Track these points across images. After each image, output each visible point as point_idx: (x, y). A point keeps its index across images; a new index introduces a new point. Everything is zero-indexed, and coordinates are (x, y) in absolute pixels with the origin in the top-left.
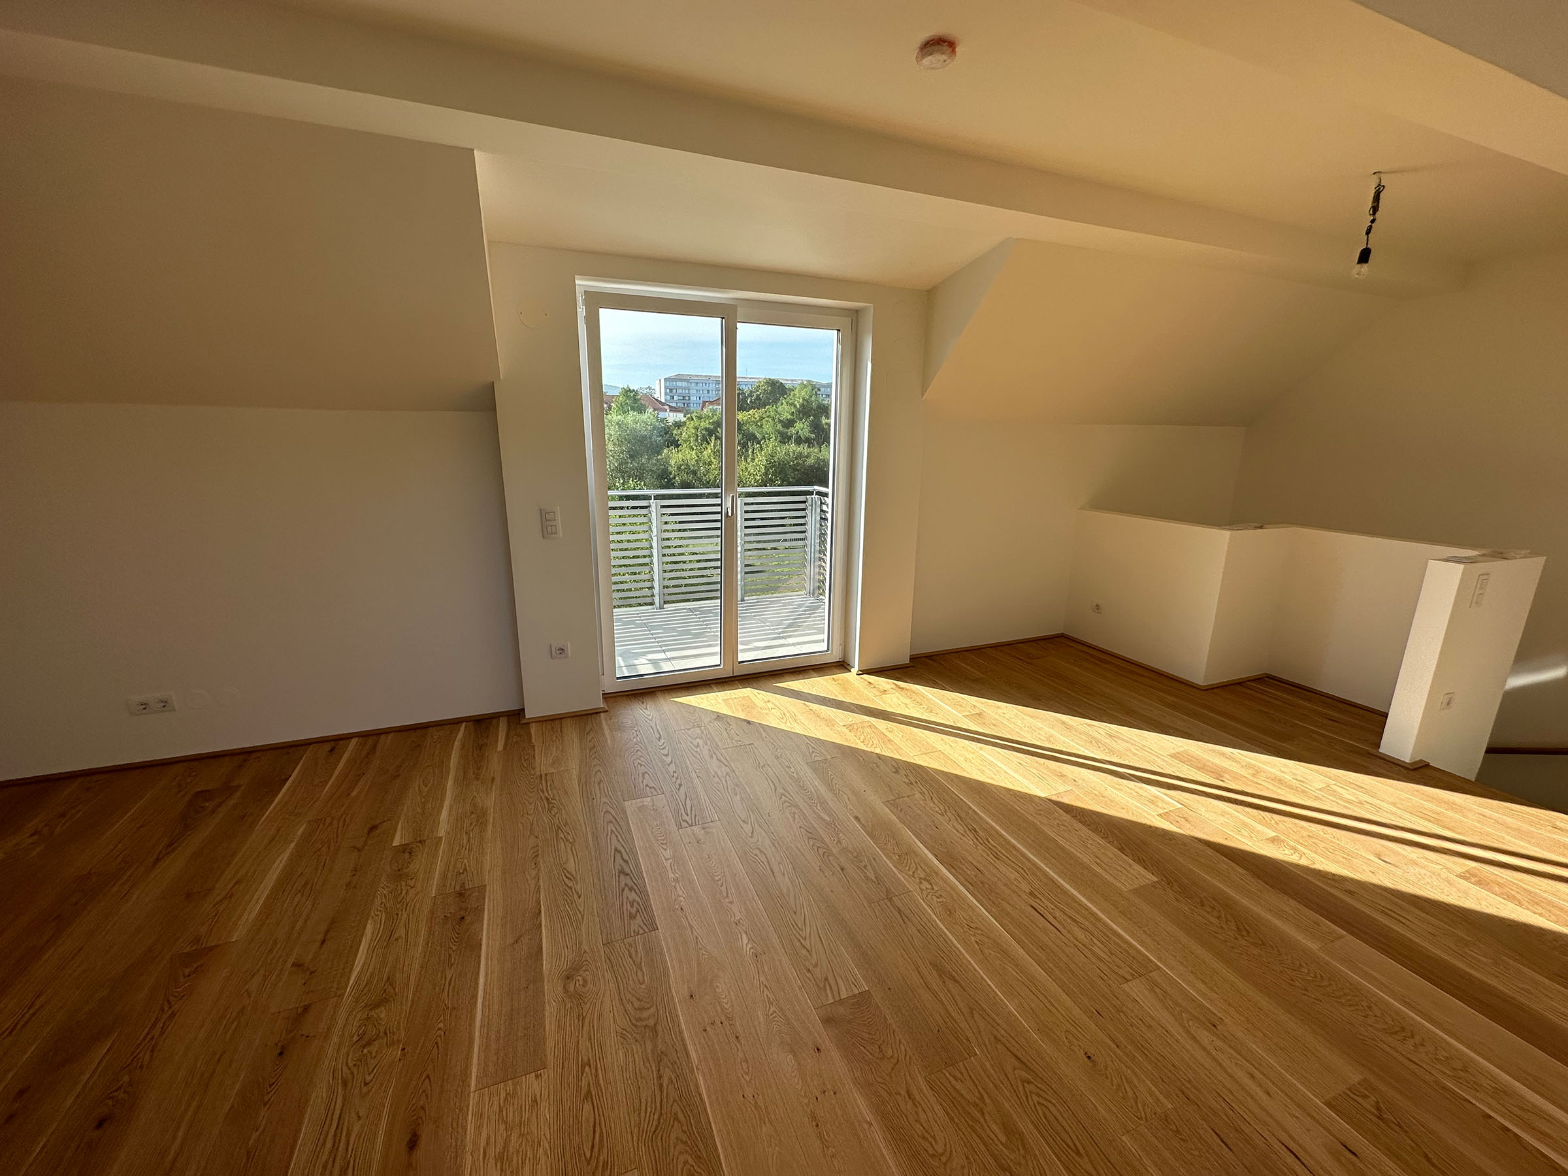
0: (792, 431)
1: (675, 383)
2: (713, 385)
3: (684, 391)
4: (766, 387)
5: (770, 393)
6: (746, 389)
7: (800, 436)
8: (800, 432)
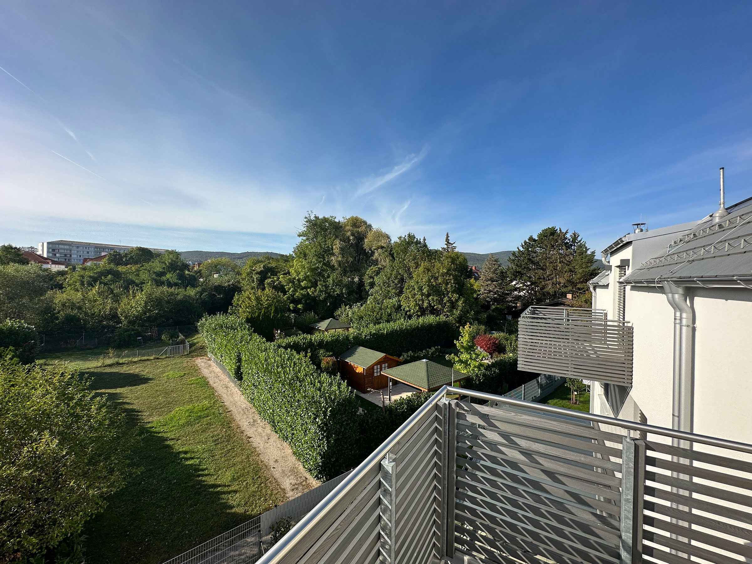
0: (164, 278)
1: (57, 246)
2: (93, 249)
3: (65, 251)
4: (138, 252)
5: (141, 255)
6: (122, 252)
7: (170, 282)
8: (170, 279)
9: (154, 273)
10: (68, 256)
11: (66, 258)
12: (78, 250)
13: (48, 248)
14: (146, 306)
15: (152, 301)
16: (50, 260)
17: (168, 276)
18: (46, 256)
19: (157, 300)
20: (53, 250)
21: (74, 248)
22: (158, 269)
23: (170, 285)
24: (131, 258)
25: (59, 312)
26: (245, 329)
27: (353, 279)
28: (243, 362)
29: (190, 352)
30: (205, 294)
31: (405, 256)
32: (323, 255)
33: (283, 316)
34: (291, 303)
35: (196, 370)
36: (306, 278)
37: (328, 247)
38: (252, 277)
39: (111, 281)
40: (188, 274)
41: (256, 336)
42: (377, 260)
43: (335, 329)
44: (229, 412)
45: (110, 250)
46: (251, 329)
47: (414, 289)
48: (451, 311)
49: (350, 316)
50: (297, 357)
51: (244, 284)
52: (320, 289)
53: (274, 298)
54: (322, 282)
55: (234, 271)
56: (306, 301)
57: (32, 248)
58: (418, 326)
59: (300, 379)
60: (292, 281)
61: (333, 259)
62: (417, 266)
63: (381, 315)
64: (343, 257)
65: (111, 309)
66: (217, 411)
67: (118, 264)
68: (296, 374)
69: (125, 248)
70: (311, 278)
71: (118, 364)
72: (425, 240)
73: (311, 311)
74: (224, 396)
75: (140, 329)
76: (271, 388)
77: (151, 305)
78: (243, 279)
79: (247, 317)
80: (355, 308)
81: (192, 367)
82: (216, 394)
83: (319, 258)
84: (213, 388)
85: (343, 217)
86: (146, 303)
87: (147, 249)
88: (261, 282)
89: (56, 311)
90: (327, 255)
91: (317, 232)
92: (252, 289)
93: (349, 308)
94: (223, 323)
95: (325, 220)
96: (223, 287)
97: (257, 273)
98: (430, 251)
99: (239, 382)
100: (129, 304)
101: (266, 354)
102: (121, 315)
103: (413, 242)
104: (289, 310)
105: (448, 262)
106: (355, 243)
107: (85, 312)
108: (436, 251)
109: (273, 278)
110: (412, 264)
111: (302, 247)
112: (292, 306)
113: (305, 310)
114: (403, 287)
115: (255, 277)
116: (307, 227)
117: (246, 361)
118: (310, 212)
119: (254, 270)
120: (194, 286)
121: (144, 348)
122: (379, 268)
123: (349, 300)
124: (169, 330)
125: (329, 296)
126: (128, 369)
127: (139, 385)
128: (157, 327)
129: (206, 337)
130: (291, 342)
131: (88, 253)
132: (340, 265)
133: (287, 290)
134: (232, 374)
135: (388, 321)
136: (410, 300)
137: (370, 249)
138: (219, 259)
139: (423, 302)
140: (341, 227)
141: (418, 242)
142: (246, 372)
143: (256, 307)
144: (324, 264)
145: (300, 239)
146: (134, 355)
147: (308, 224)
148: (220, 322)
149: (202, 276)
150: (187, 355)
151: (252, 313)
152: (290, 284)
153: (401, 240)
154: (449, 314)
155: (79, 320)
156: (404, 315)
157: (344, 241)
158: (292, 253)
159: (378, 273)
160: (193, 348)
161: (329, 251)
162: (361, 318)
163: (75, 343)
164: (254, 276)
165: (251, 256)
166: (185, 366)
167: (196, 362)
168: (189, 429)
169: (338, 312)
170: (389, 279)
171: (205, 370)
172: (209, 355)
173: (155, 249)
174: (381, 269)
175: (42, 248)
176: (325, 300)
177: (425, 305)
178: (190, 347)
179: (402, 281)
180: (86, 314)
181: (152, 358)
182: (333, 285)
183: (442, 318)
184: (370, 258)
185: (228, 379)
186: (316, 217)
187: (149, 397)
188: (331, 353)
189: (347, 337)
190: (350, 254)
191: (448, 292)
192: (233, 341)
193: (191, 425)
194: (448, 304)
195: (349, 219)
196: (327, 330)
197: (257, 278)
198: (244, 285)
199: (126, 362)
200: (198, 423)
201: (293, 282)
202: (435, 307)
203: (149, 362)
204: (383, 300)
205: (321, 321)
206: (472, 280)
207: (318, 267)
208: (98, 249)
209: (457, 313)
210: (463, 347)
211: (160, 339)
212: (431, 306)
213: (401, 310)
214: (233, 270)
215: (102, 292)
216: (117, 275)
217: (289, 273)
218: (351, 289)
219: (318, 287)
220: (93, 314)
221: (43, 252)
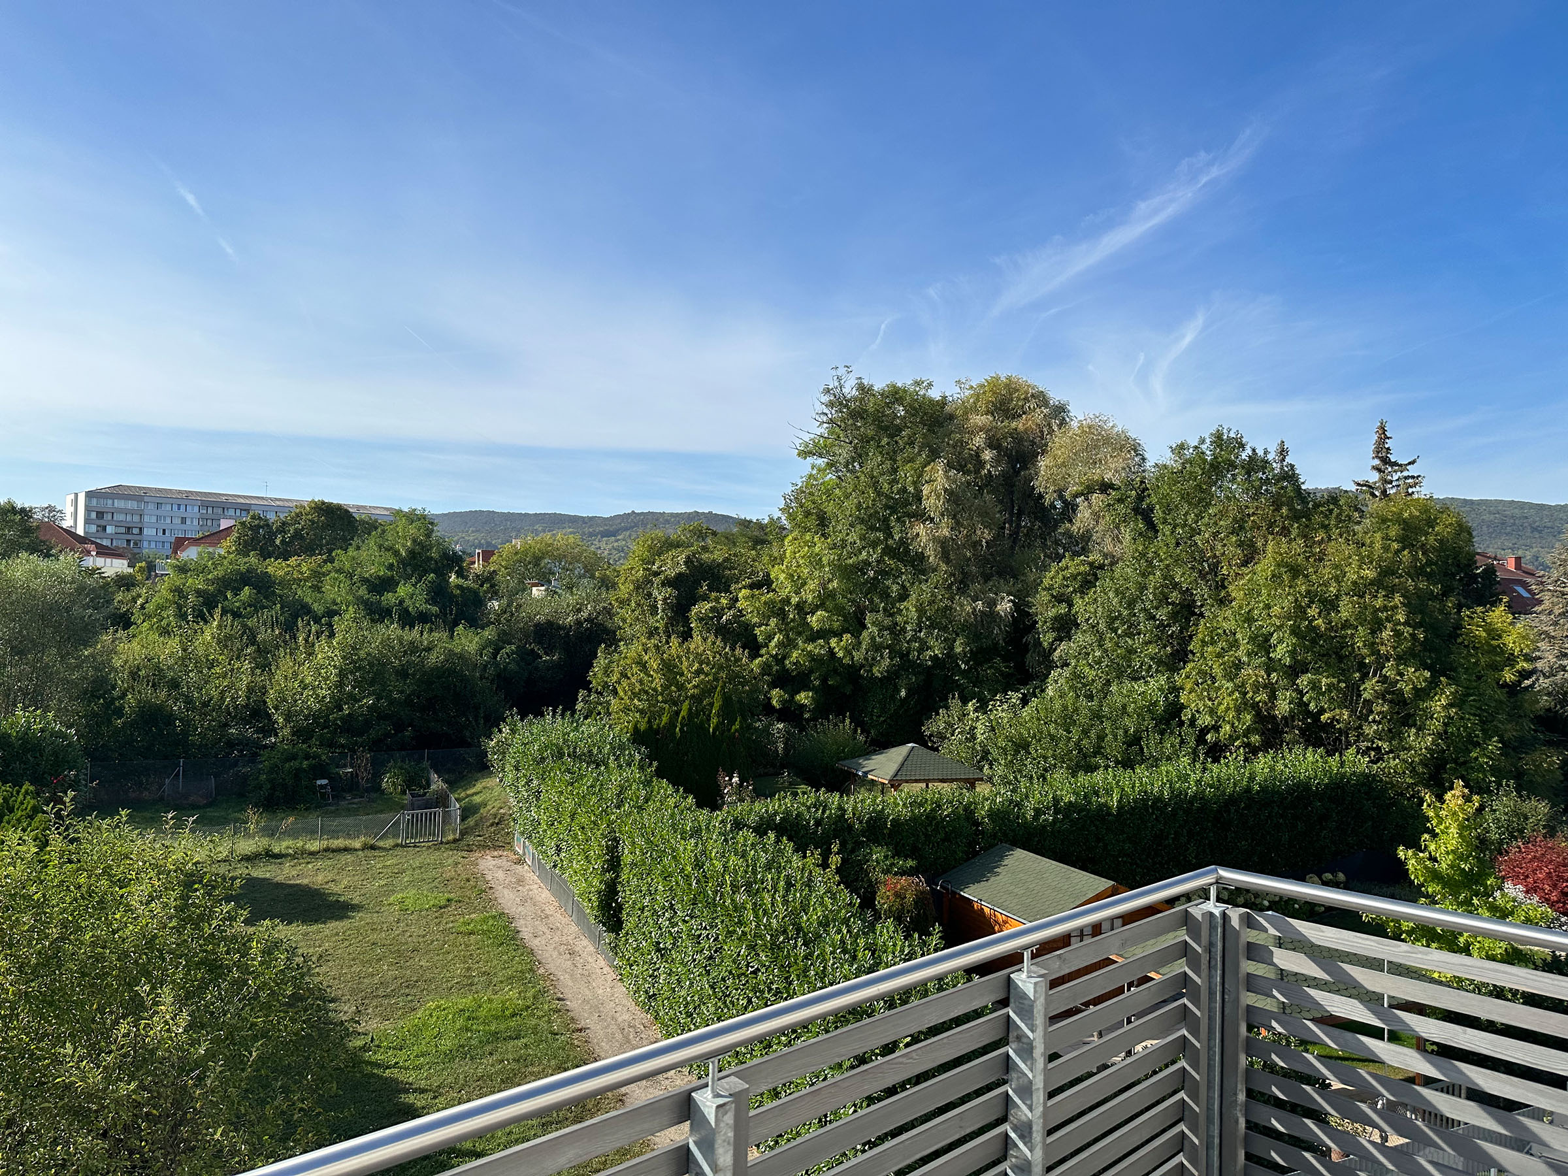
0: (389, 598)
1: (110, 502)
2: (196, 509)
3: (129, 518)
4: (315, 517)
5: (325, 527)
6: (272, 517)
7: (406, 610)
8: (408, 602)
9: (364, 581)
10: (136, 531)
11: (129, 537)
12: (159, 512)
13: (88, 510)
14: (340, 685)
15: (359, 669)
16: (93, 543)
17: (403, 590)
18: (80, 531)
19: (371, 664)
20: (100, 515)
21: (151, 506)
22: (373, 570)
23: (408, 619)
24: (297, 535)
25: (124, 695)
26: (629, 765)
27: (992, 604)
28: (626, 870)
29: (463, 833)
30: (509, 648)
31: (1199, 517)
32: (886, 520)
33: (749, 727)
34: (773, 685)
35: (482, 891)
36: (825, 599)
37: (904, 490)
38: (650, 595)
39: (250, 606)
40: (458, 587)
41: (664, 787)
42: (1086, 537)
43: (927, 781)
44: (580, 1030)
45: (238, 512)
46: (650, 765)
47: (1235, 644)
48: (1394, 734)
49: (980, 738)
50: (796, 861)
51: (627, 619)
52: (873, 638)
53: (721, 668)
54: (880, 617)
55: (593, 577)
56: (824, 680)
57: (51, 509)
58: (1248, 790)
59: (805, 935)
60: (778, 610)
61: (922, 532)
62: (1250, 556)
63: (1101, 737)
64: (957, 525)
65: (250, 690)
66: (543, 1024)
67: (265, 555)
68: (794, 914)
69: (279, 506)
70: (840, 600)
71: (270, 855)
72: (1283, 452)
73: (840, 713)
74: (565, 978)
75: (325, 755)
76: (711, 958)
77: (355, 680)
78: (623, 603)
79: (636, 728)
80: (1001, 712)
81: (468, 880)
82: (542, 971)
83: (873, 528)
84: (532, 952)
85: (958, 382)
86: (342, 674)
87: (339, 508)
88: (679, 612)
89: (115, 693)
90: (898, 519)
91: (865, 440)
92: (651, 634)
93: (976, 710)
94: (565, 741)
95: (895, 395)
96: (560, 627)
97: (667, 583)
98: (1302, 496)
99: (608, 937)
100: (295, 674)
101: (696, 845)
102: (276, 708)
103: (1232, 465)
104: (768, 709)
105: (1386, 538)
106: (1003, 474)
107: (187, 697)
108: (1334, 498)
109: (717, 600)
110: (1231, 550)
111: (811, 494)
112: (776, 696)
113: (822, 710)
114: (1191, 637)
115: (660, 595)
116: (831, 421)
117: (633, 865)
118: (842, 371)
119: (656, 574)
120: (474, 623)
121: (336, 814)
122: (1091, 564)
123: (977, 682)
124: (403, 761)
125: (905, 663)
126: (294, 873)
127: (324, 923)
128: (370, 750)
129: (514, 786)
130: (776, 813)
131: (184, 520)
132: (945, 556)
133: (760, 639)
134: (590, 908)
135: (1127, 763)
136: (1219, 689)
137: (1060, 493)
138: (547, 537)
139: (1273, 697)
140: (951, 417)
141: (1256, 464)
142: (634, 903)
143: (662, 694)
144: (888, 551)
145: (806, 466)
146: (312, 833)
147: (833, 413)
148: (556, 737)
149: (496, 593)
150: (455, 841)
151: (651, 714)
152: (773, 622)
153: (1180, 455)
154: (1385, 746)
155: (170, 718)
156: (1193, 744)
157: (961, 468)
158: (779, 514)
159: (1087, 583)
160: (471, 821)
161: (907, 503)
162: (1021, 746)
163: (161, 786)
164: (655, 593)
165: (645, 525)
166: (447, 875)
167: (481, 867)
168: (465, 1068)
169: (936, 724)
170: (1131, 604)
171: (506, 892)
172: (520, 845)
173: (359, 507)
174: (1101, 567)
175: (72, 509)
176: (891, 678)
177: (1283, 707)
178: (463, 819)
179: (1187, 611)
180: (189, 701)
181: (357, 844)
182: (919, 625)
183: (1355, 762)
184: (1056, 527)
185: (574, 928)
186: (861, 387)
187: (354, 960)
188: (910, 863)
189: (969, 811)
190: (984, 514)
191: (1381, 661)
192: (594, 799)
193: (472, 1059)
194: (1380, 707)
195: (982, 386)
196: (895, 784)
197: (665, 599)
198: (624, 621)
199: (291, 851)
200: (491, 1054)
201: (782, 614)
202: (1324, 718)
203: (349, 857)
204: (1108, 683)
205: (874, 752)
206: (1498, 615)
207: (867, 563)
208: (210, 510)
209: (1420, 743)
210: (1436, 876)
211: (377, 788)
212: (1309, 713)
213: (1181, 724)
214: (589, 571)
215: (229, 638)
216: (263, 586)
217: (766, 583)
218: (986, 643)
219: (865, 634)
220: (205, 704)
221: (75, 520)
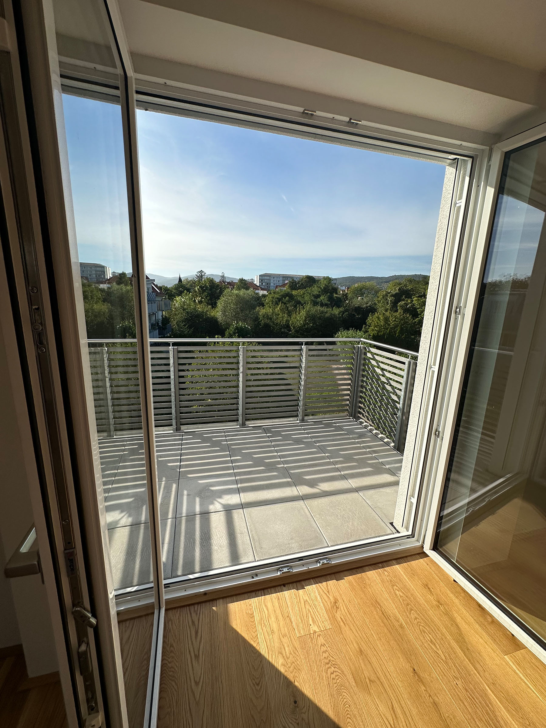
0: (318, 300)
1: (264, 277)
2: (282, 278)
4: (307, 279)
5: (308, 282)
8: (323, 301)
9: (313, 295)
10: (269, 284)
11: (267, 285)
12: (274, 280)
14: (305, 320)
15: (310, 317)
16: (260, 287)
17: (322, 298)
18: (258, 285)
19: (312, 316)
20: (262, 280)
21: (272, 278)
22: (316, 293)
23: (322, 305)
24: (302, 284)
30: (347, 313)
39: (288, 301)
40: (336, 297)
45: (290, 279)
51: (380, 306)
57: (252, 279)
65: (286, 321)
67: (293, 289)
77: (308, 320)
78: (379, 302)
86: (306, 318)
87: (312, 277)
88: (395, 304)
89: (260, 320)
92: (385, 310)
96: (362, 308)
97: (392, 296)
100: (296, 318)
102: (292, 325)
109: (407, 301)
119: (389, 293)
120: (339, 306)
131: (279, 281)
143: (383, 326)
151: (379, 331)
155: (270, 326)
164: (388, 298)
180: (273, 323)
197: (391, 300)
208: (284, 278)
214: (376, 293)
215: (283, 309)
216: (291, 297)
217: (424, 296)
220: (277, 324)
221: (257, 282)
